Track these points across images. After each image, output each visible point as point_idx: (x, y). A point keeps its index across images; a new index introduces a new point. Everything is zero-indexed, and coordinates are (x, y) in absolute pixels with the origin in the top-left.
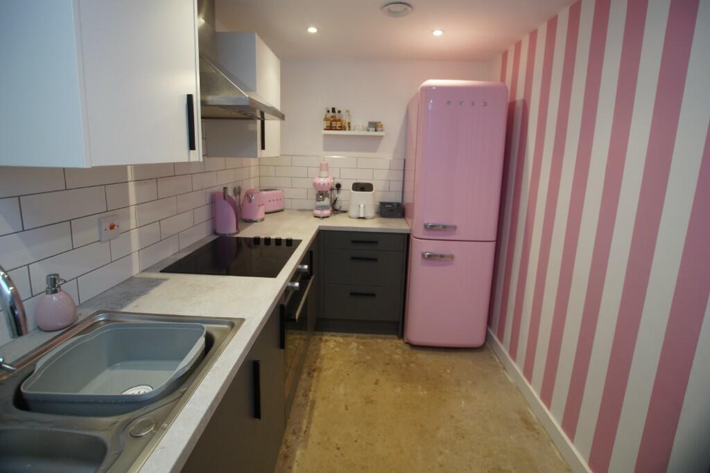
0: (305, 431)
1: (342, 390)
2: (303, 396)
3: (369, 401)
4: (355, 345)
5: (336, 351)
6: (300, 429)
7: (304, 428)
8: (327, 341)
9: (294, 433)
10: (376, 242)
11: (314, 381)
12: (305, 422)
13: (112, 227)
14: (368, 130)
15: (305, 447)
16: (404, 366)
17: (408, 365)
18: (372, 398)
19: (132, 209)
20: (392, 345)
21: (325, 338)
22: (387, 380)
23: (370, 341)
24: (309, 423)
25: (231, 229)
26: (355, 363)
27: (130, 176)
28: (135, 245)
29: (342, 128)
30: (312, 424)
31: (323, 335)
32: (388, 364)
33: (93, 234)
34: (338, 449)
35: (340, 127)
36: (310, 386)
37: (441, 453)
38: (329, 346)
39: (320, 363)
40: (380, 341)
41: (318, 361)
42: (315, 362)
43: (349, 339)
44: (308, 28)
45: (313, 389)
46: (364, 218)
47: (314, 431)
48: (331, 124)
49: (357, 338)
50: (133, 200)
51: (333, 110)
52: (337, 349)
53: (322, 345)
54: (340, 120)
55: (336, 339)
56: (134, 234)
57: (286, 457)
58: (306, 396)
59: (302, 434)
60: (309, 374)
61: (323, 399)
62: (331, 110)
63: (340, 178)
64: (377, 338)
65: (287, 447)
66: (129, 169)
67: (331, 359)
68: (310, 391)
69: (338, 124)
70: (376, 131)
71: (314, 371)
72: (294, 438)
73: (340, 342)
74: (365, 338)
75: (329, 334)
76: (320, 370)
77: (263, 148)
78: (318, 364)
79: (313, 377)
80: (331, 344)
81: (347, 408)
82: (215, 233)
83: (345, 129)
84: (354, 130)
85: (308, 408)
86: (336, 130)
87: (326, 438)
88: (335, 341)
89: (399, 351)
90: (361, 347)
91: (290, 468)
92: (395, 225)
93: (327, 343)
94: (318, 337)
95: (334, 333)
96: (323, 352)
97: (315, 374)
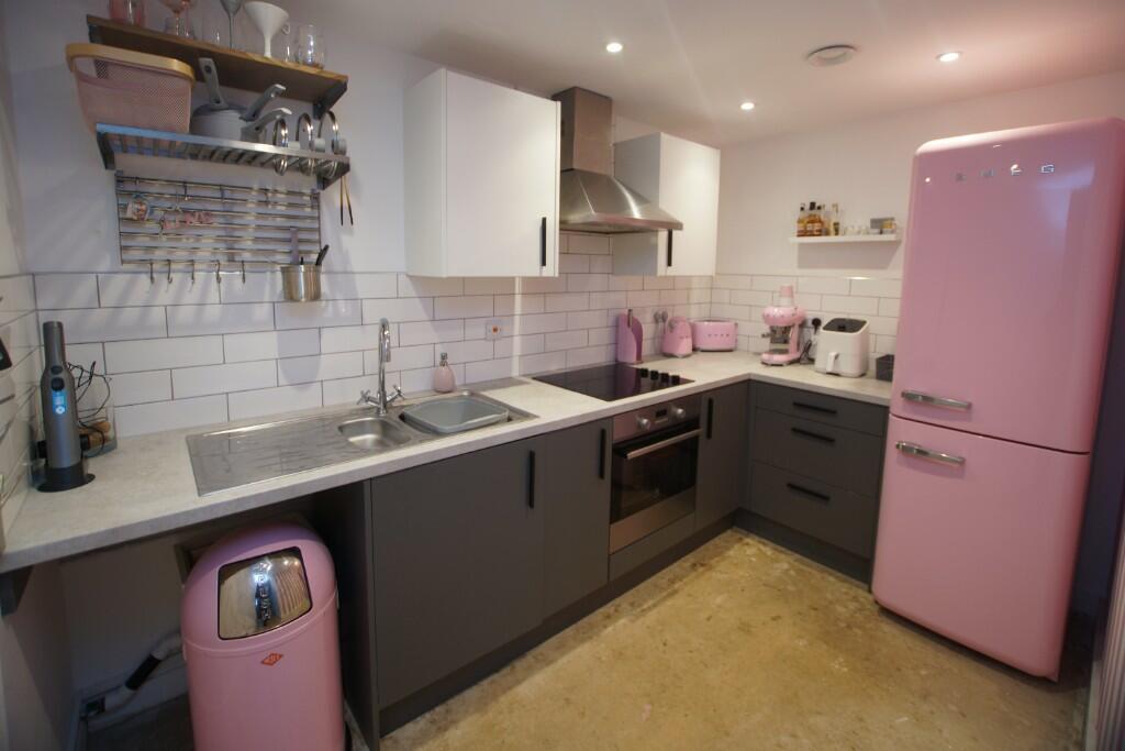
0: (643, 611)
1: (719, 600)
2: (669, 580)
3: (745, 628)
4: (786, 566)
5: (751, 561)
6: (640, 605)
7: (645, 606)
8: (747, 544)
9: (632, 604)
10: (833, 413)
11: (694, 574)
12: (651, 603)
13: (495, 330)
14: (868, 233)
15: (633, 621)
16: (843, 625)
17: (849, 627)
18: (753, 630)
19: (517, 319)
20: (846, 593)
21: (748, 540)
22: (794, 624)
23: (814, 572)
24: (655, 606)
25: (631, 359)
26: (765, 585)
27: (518, 288)
28: (517, 351)
29: (823, 232)
30: (655, 610)
31: (747, 536)
32: (815, 609)
33: (481, 332)
34: (665, 644)
35: (820, 231)
36: (683, 577)
37: (794, 736)
38: (745, 551)
39: (718, 562)
40: (832, 579)
41: (716, 559)
42: (711, 558)
43: (783, 556)
44: (741, 103)
45: (685, 580)
46: (837, 375)
47: (652, 617)
48: (805, 227)
49: (796, 560)
50: (518, 309)
51: (813, 206)
52: (753, 559)
53: (737, 546)
54: (820, 221)
55: (762, 547)
56: (517, 341)
57: (608, 617)
58: (672, 582)
59: (639, 610)
60: (694, 565)
61: (690, 595)
62: (807, 207)
63: (820, 311)
64: (831, 574)
65: (616, 611)
66: (517, 281)
67: (736, 565)
68: (681, 580)
69: (817, 226)
70: (881, 233)
71: (702, 565)
72: (629, 608)
73: (765, 554)
74: (808, 566)
75: (757, 538)
76: (711, 568)
77: (669, 264)
78: (713, 562)
79: (696, 570)
80: (750, 551)
81: (709, 619)
82: (616, 360)
83: (827, 233)
84: (845, 234)
85: (664, 594)
86: (814, 235)
87: (660, 628)
88: (759, 549)
89: (852, 606)
90: (792, 573)
91: (605, 627)
92: (872, 390)
93: (746, 547)
94: (739, 536)
95: (766, 541)
96: (731, 553)
97: (701, 569)
